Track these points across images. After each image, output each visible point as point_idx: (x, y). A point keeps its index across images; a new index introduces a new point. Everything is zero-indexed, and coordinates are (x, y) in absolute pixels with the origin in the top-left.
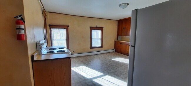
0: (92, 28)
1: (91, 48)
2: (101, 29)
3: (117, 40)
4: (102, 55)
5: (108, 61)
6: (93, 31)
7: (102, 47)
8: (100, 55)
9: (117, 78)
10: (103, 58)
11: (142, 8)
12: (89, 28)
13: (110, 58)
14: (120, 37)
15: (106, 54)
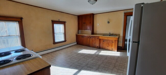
0: (54, 22)
1: (55, 43)
2: (64, 23)
3: (78, 33)
4: (66, 50)
5: (75, 54)
6: (55, 25)
7: (65, 41)
8: (64, 49)
9: (92, 71)
10: (69, 52)
11: (149, 3)
12: (51, 22)
13: (75, 52)
14: (80, 31)
15: (70, 47)
